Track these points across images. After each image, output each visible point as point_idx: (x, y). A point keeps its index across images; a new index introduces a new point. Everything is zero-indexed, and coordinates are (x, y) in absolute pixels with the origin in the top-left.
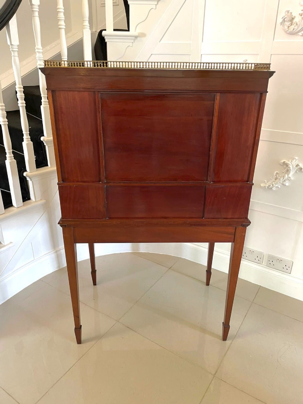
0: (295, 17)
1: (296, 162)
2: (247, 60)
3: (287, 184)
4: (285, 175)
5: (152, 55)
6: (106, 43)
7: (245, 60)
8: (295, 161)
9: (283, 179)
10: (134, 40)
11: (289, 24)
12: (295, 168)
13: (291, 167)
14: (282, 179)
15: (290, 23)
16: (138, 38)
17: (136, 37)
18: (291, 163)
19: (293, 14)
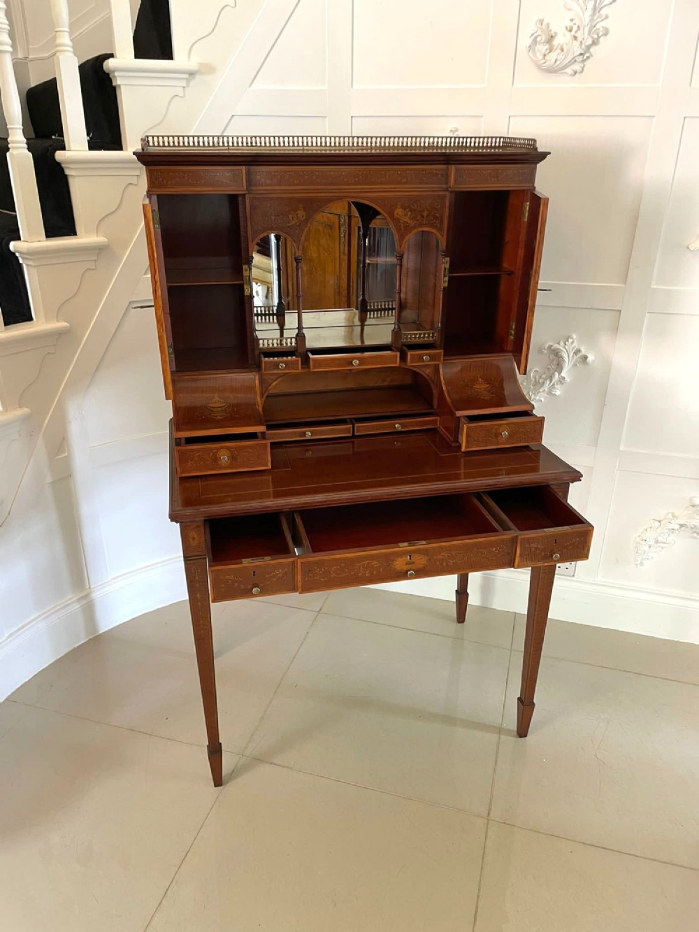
0: (556, 34)
1: (574, 345)
2: (457, 130)
3: (558, 393)
4: (553, 374)
5: (234, 117)
6: (114, 89)
7: (454, 129)
8: (572, 343)
9: (551, 381)
10: (188, 81)
11: (546, 50)
12: (573, 356)
13: (565, 356)
14: (548, 382)
15: (547, 46)
16: (197, 77)
17: (192, 74)
18: (564, 347)
19: (551, 27)
